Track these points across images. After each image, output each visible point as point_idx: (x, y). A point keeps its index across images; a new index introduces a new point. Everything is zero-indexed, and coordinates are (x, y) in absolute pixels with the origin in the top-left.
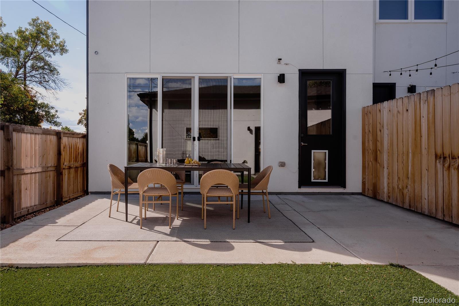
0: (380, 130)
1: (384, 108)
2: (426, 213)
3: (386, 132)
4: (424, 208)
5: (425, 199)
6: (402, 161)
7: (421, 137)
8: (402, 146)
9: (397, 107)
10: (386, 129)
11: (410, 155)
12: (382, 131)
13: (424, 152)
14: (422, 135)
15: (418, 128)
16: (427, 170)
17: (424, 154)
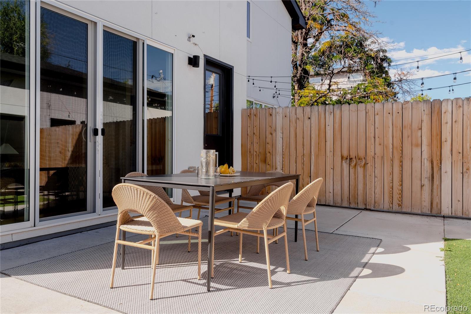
0: (271, 133)
1: (278, 113)
2: (332, 204)
3: (279, 135)
4: (329, 200)
5: (330, 192)
6: (303, 162)
7: (326, 142)
8: (303, 149)
9: (296, 114)
10: (280, 133)
11: (313, 157)
12: (274, 134)
13: (329, 154)
14: (327, 140)
15: (322, 135)
16: (332, 169)
17: (329, 155)
